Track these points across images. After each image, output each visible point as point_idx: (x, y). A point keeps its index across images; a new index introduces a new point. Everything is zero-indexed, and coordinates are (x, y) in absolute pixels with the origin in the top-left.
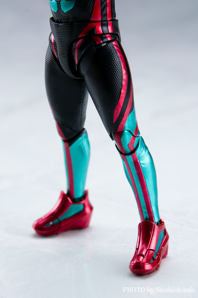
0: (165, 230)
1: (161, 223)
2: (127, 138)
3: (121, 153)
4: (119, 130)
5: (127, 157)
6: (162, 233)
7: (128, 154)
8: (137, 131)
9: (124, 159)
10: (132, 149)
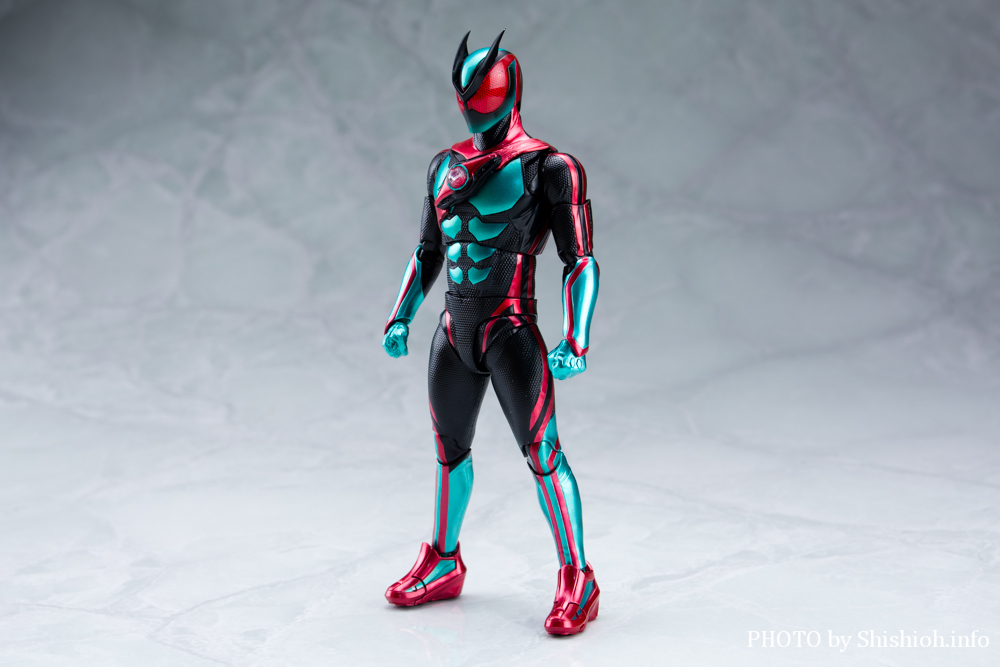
0: (594, 581)
1: (588, 571)
2: (544, 453)
3: (535, 473)
4: (536, 441)
5: (544, 478)
6: (590, 584)
7: (547, 474)
8: (558, 445)
9: (540, 482)
10: (552, 468)
